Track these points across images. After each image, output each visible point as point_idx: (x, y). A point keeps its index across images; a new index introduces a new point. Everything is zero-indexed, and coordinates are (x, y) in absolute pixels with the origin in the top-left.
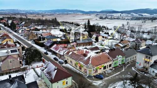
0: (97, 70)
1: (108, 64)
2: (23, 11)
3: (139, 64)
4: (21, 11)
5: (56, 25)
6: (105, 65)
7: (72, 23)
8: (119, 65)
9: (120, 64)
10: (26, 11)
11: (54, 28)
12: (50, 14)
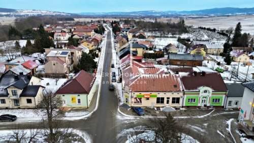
0: (140, 99)
1: (171, 95)
2: (158, 13)
3: (244, 113)
4: (156, 13)
5: (179, 31)
6: (161, 95)
7: (214, 30)
8: (205, 106)
9: (208, 105)
10: (164, 12)
11: (172, 36)
12: (196, 16)
